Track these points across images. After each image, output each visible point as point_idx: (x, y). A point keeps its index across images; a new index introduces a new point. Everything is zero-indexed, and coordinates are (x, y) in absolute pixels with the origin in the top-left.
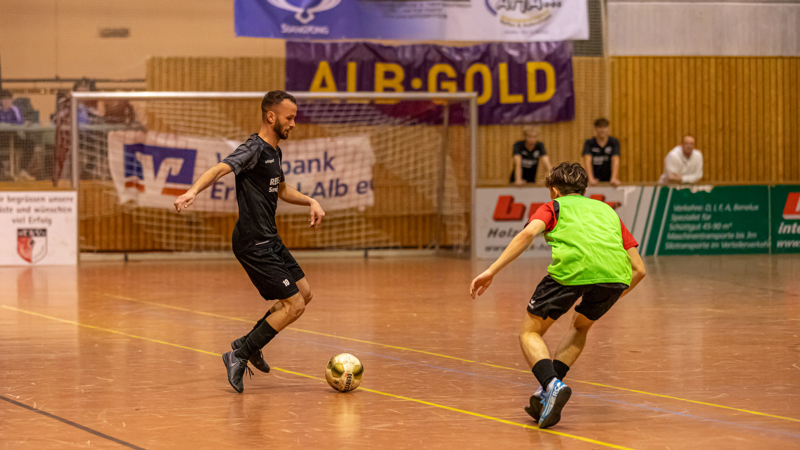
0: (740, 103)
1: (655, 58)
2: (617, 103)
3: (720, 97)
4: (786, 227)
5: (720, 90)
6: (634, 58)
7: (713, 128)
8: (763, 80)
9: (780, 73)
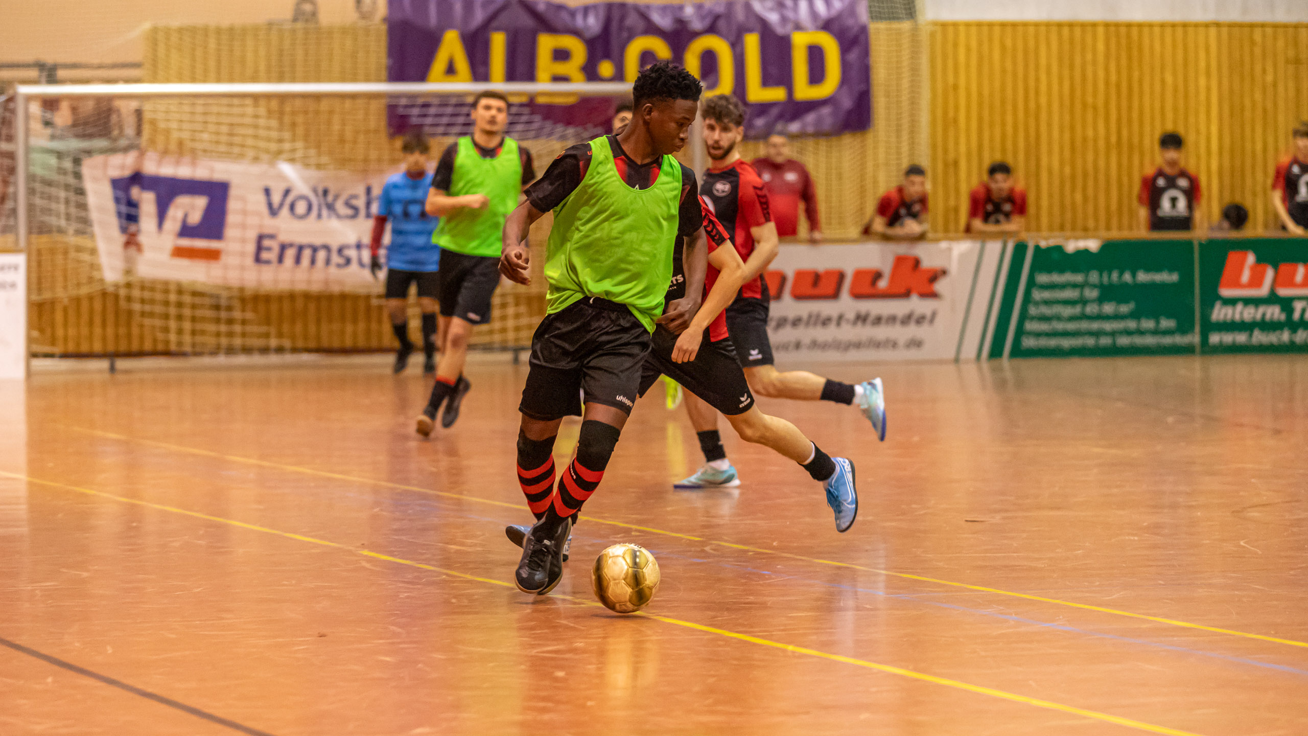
0: (1147, 102)
1: (1003, 25)
2: (940, 100)
3: (1113, 90)
4: (1223, 311)
5: (1113, 78)
6: (968, 25)
7: (1101, 143)
8: (1186, 61)
9: (1214, 49)
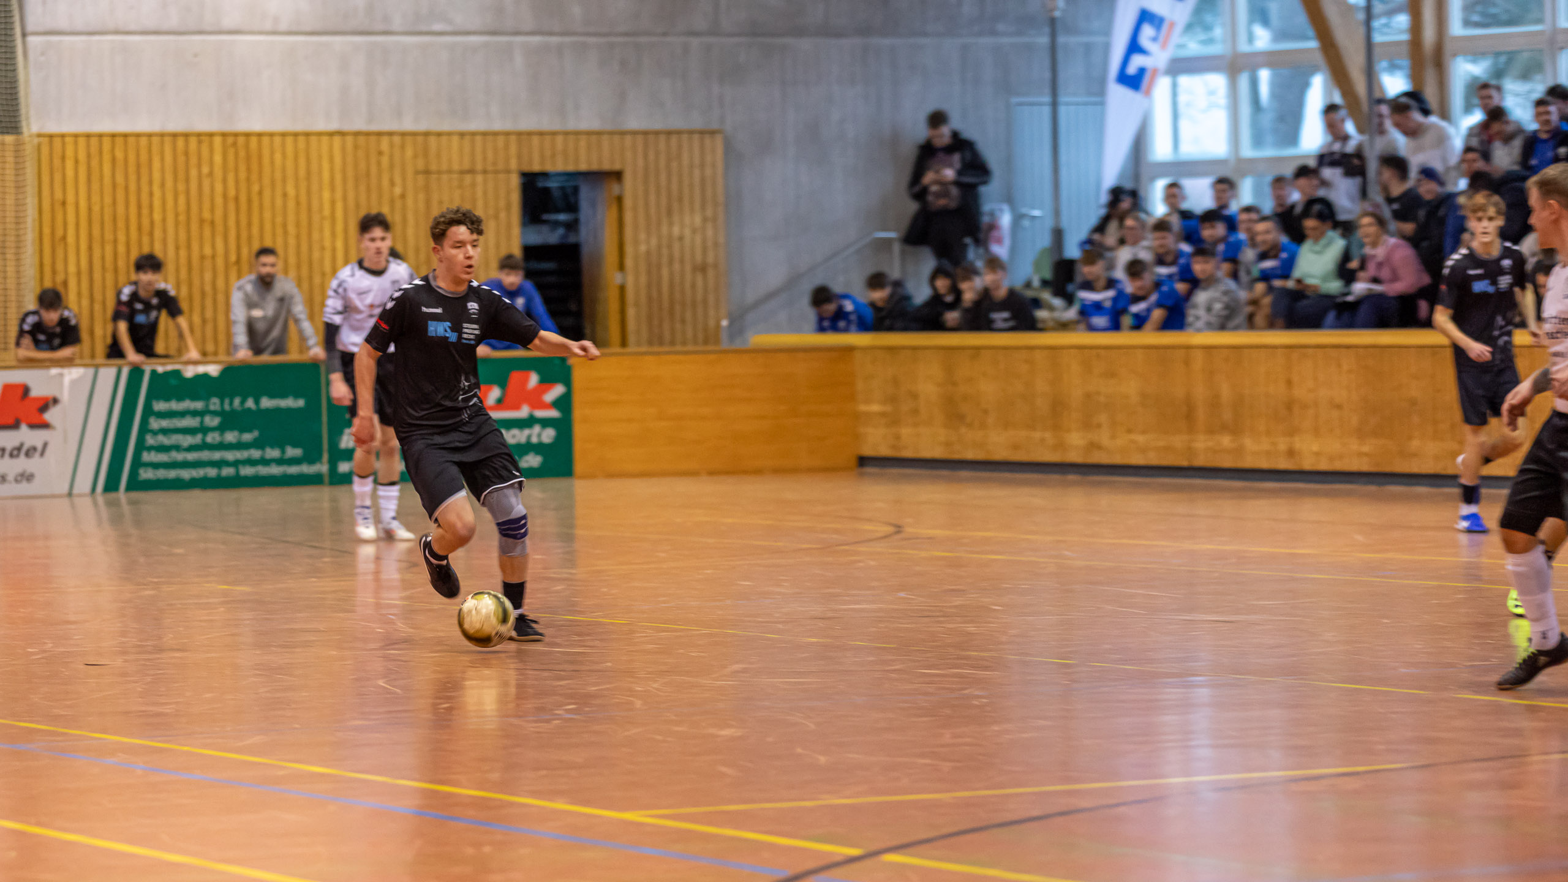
0: (267, 215)
1: (113, 136)
2: (47, 217)
3: (232, 206)
5: (232, 193)
6: (76, 136)
7: (220, 262)
8: (308, 173)
9: (338, 159)
